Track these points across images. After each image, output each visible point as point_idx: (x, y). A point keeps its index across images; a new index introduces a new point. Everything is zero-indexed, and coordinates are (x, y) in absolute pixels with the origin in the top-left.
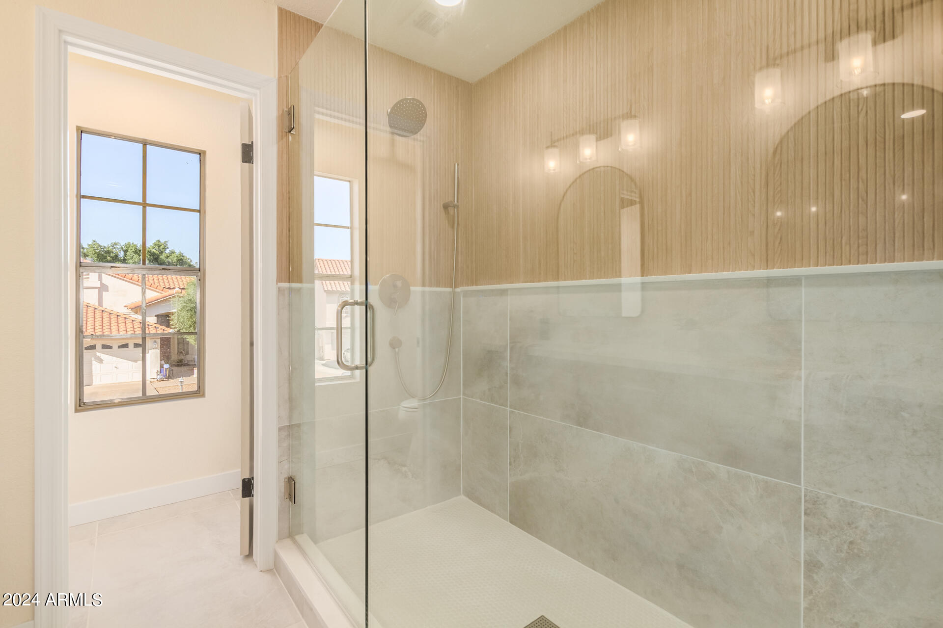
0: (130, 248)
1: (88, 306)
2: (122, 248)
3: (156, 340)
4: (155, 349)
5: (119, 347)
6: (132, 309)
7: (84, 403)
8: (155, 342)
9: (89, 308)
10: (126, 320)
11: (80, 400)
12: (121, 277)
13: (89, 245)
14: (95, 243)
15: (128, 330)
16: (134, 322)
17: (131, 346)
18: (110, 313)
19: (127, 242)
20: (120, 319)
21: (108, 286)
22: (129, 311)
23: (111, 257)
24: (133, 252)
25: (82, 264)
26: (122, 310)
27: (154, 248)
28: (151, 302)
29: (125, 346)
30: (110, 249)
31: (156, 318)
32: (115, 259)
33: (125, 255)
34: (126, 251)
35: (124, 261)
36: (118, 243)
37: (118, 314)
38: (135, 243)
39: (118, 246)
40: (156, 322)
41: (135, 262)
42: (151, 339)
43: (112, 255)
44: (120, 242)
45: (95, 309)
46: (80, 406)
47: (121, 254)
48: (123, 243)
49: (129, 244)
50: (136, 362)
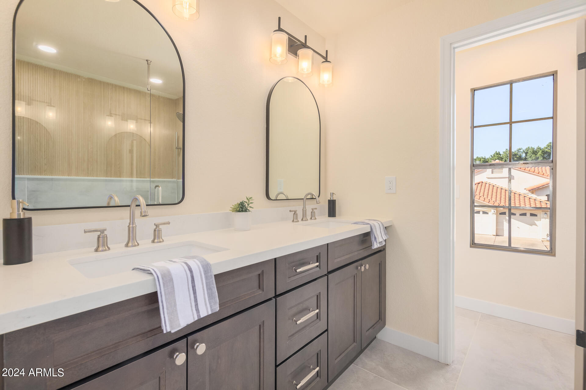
0: (529, 151)
1: (502, 189)
2: (524, 151)
3: (546, 212)
4: (546, 218)
5: (521, 215)
6: (529, 191)
7: (475, 243)
8: (546, 213)
9: (502, 190)
10: (525, 197)
11: (473, 241)
12: (522, 170)
13: (504, 152)
14: (507, 150)
15: (526, 204)
16: (530, 199)
17: (528, 215)
18: (515, 193)
19: (527, 147)
20: (521, 197)
21: (514, 176)
22: (528, 192)
23: (517, 158)
24: (531, 153)
25: (474, 165)
26: (523, 191)
27: (546, 148)
28: (543, 186)
29: (525, 214)
30: (516, 153)
31: (547, 197)
32: (520, 158)
33: (526, 155)
34: (526, 153)
35: (525, 159)
36: (521, 148)
37: (520, 194)
38: (533, 147)
39: (521, 151)
40: (547, 200)
41: (533, 159)
42: (542, 211)
43: (517, 156)
44: (522, 148)
45: (506, 190)
46: (473, 244)
47: (524, 155)
48: (524, 148)
49: (529, 148)
50: (532, 226)
